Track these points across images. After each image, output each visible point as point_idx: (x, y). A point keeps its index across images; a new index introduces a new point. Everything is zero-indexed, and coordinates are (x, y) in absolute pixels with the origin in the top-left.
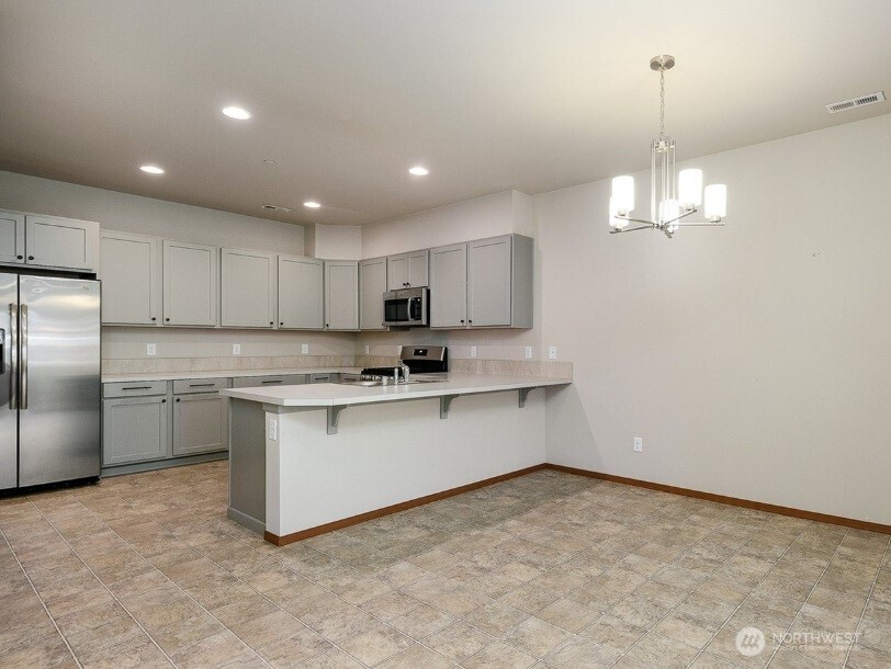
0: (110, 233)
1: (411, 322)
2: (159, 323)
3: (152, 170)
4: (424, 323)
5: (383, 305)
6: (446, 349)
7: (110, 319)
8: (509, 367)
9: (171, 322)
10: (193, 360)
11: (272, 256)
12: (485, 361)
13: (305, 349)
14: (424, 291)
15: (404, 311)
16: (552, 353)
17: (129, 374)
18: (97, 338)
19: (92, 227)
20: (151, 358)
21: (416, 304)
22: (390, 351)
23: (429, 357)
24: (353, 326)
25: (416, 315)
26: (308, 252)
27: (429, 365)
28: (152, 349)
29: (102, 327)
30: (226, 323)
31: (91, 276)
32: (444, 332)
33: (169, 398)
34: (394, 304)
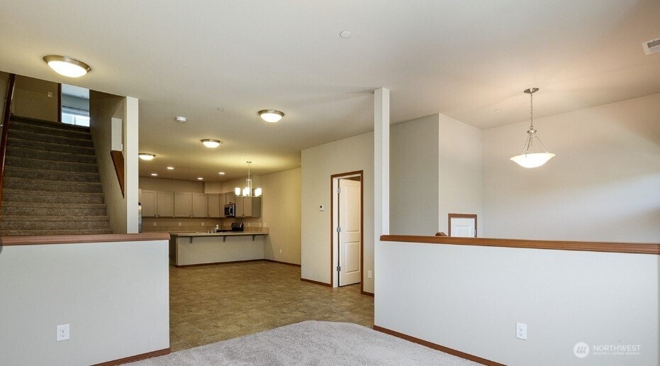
0: (143, 191)
1: (231, 215)
2: (157, 216)
3: (154, 175)
4: (234, 215)
5: (224, 210)
6: (242, 224)
7: (144, 215)
8: (257, 229)
9: (160, 216)
10: (167, 227)
11: (190, 194)
12: (251, 228)
13: (203, 224)
14: (233, 205)
15: (229, 211)
16: (265, 225)
18: (141, 222)
20: (155, 226)
21: (232, 209)
22: (228, 224)
23: (238, 226)
24: (217, 216)
25: (232, 213)
26: (203, 192)
27: (237, 228)
28: (155, 224)
29: (142, 217)
30: (176, 216)
32: (242, 219)
34: (226, 209)
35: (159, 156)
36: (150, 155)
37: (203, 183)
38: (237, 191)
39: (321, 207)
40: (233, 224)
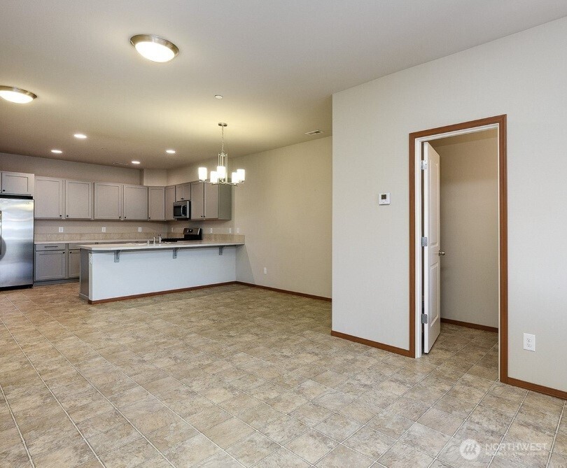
0: (39, 178)
1: (183, 216)
2: (63, 218)
3: (56, 152)
4: (188, 217)
5: (173, 208)
6: (201, 230)
7: (38, 216)
8: (224, 237)
9: (69, 217)
10: (81, 235)
11: (120, 185)
12: (215, 235)
13: (140, 230)
14: (188, 202)
15: (181, 211)
16: (238, 231)
17: (49, 241)
18: (32, 226)
19: (31, 177)
20: (61, 234)
21: (185, 208)
22: (179, 230)
23: (194, 233)
24: (162, 218)
25: (185, 213)
26: (141, 184)
27: (193, 236)
28: (61, 230)
29: (35, 220)
30: (96, 218)
31: (30, 198)
32: (200, 222)
33: (67, 251)
34: (176, 208)
35: (46, 98)
36: (25, 92)
37: (140, 171)
38: (202, 173)
39: (384, 197)
40: (185, 230)
